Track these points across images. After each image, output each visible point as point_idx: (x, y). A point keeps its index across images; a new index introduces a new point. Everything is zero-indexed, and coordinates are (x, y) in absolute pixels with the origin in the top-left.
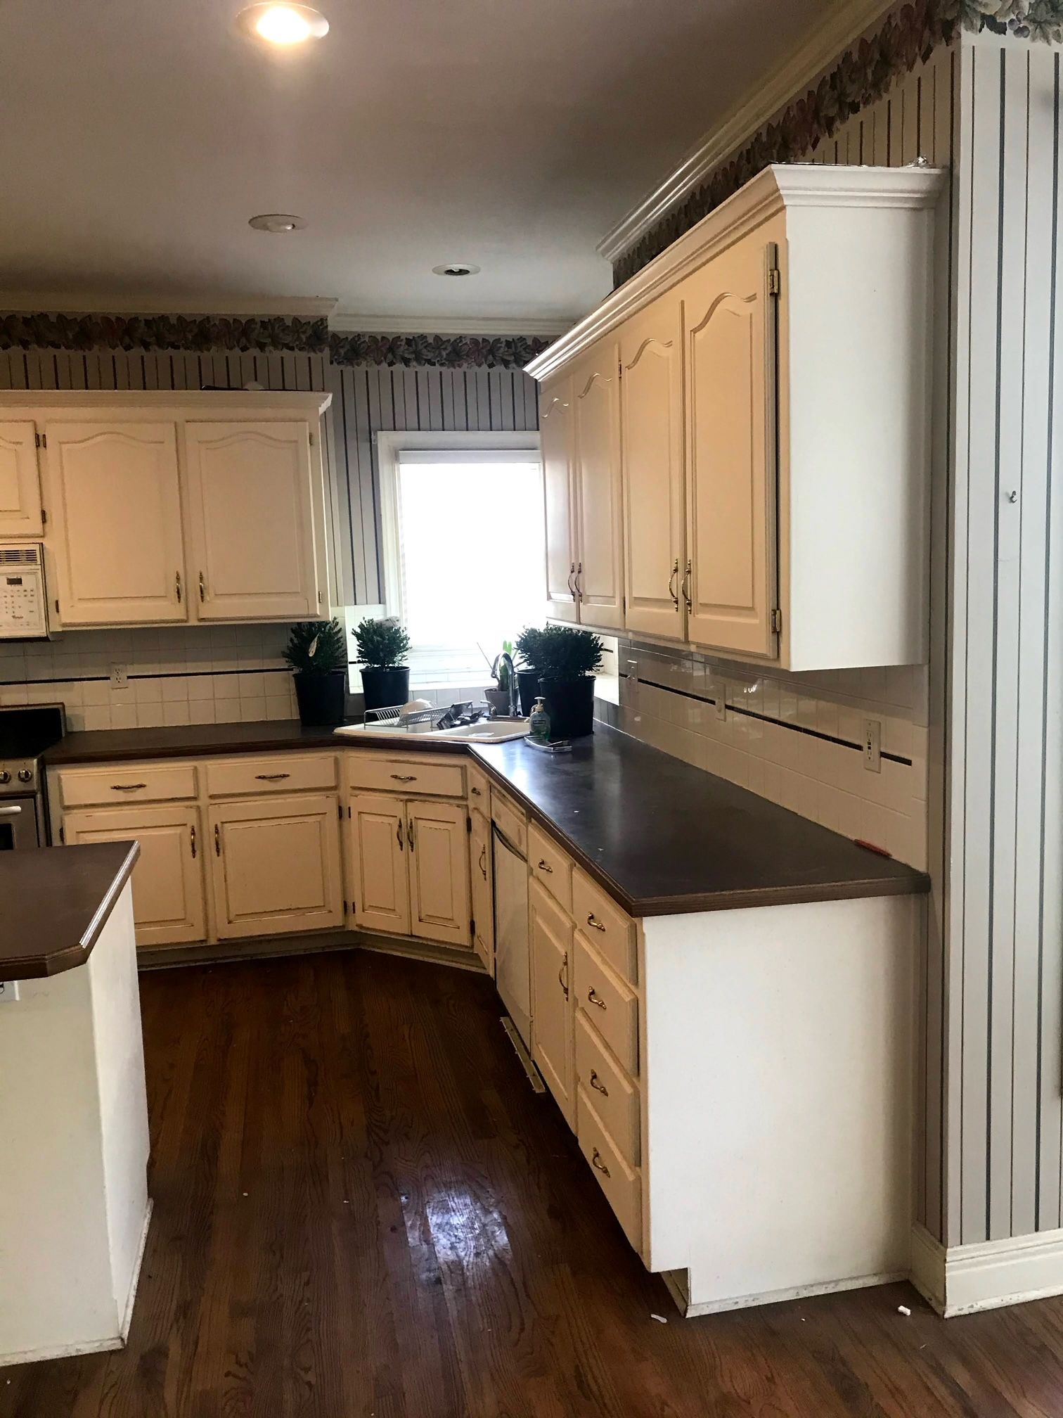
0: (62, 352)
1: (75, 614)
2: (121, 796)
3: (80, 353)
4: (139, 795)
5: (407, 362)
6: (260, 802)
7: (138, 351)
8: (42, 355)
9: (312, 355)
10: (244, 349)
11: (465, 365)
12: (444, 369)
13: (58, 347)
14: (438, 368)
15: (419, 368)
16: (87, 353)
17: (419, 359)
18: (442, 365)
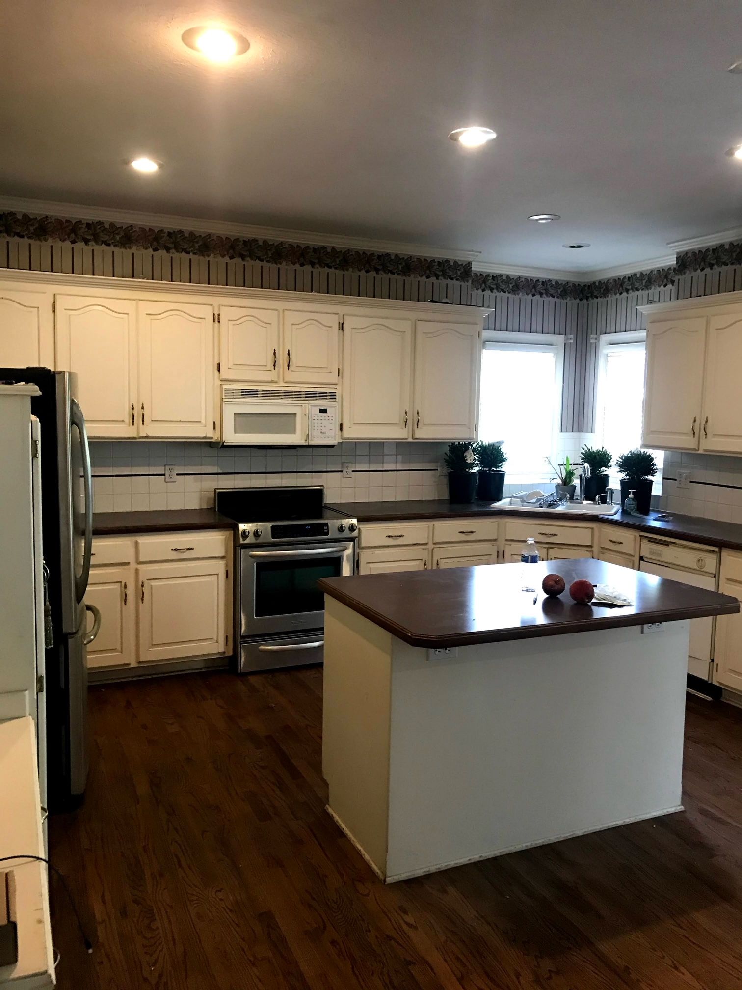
0: (332, 271)
1: (352, 432)
2: (391, 542)
3: (342, 272)
4: (399, 541)
5: (492, 290)
6: (458, 547)
7: (373, 273)
8: (320, 272)
9: (462, 283)
10: (428, 277)
11: (521, 294)
12: (510, 295)
13: (330, 267)
14: (507, 294)
15: (498, 294)
16: (346, 273)
17: (498, 288)
18: (509, 293)
